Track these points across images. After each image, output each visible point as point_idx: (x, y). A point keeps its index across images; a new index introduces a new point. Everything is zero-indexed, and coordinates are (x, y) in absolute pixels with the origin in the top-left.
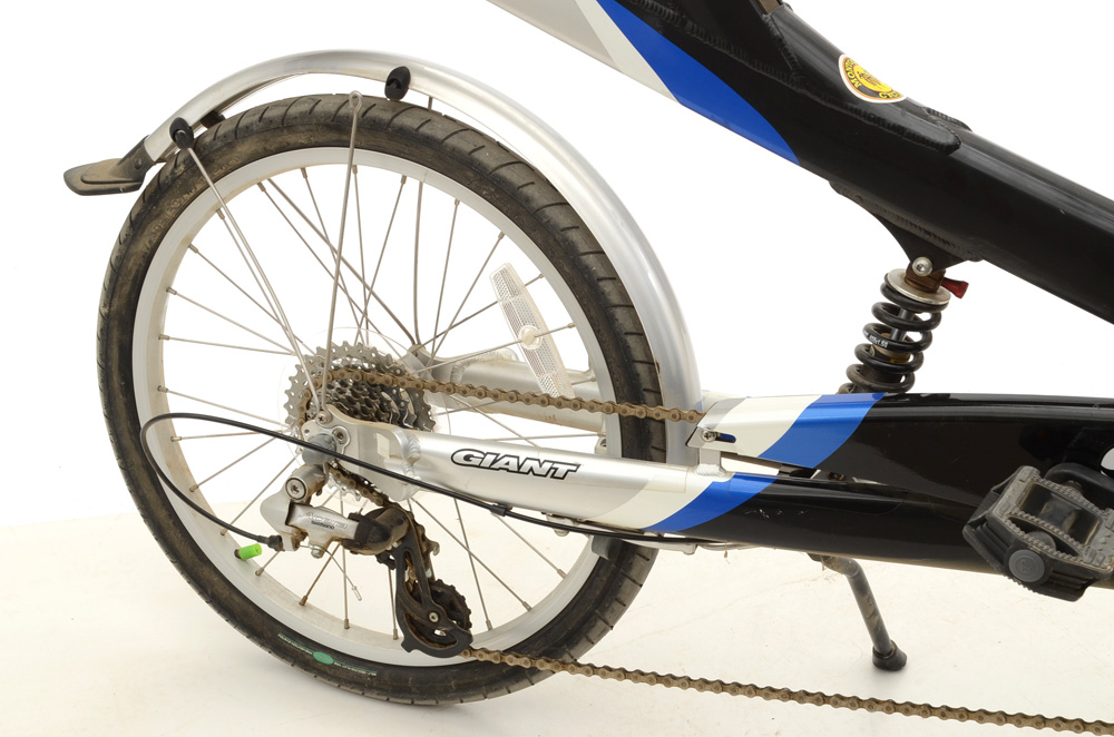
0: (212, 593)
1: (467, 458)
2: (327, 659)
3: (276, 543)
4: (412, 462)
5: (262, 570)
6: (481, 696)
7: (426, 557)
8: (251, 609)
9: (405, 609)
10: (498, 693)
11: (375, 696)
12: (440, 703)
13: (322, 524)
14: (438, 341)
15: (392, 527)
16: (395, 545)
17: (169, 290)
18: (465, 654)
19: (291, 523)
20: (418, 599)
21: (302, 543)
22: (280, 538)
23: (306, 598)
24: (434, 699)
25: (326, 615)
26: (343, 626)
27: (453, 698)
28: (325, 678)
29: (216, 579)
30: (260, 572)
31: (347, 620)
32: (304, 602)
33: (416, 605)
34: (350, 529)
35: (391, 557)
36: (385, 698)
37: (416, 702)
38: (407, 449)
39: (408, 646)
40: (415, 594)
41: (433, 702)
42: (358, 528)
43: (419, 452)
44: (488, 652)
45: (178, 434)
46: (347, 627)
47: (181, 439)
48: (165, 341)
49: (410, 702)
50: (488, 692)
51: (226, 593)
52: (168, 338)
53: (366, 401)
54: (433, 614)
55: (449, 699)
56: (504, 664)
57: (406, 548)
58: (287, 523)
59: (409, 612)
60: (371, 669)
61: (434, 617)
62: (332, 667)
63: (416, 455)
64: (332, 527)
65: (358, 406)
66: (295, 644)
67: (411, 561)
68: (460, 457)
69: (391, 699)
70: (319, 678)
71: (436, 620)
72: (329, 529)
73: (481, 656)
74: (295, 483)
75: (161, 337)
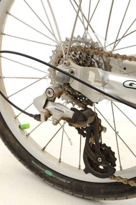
0: (8, 141)
1: (131, 84)
2: (50, 174)
3: (37, 117)
4: (104, 84)
5: (29, 134)
6: (114, 198)
7: (100, 133)
8: (22, 149)
9: (87, 155)
10: (122, 198)
11: (68, 192)
12: (95, 198)
13: (59, 110)
14: (117, 42)
15: (89, 116)
16: (88, 126)
17: (7, 13)
18: (111, 178)
19: (46, 108)
20: (94, 151)
21: (49, 119)
22: (40, 115)
23: (44, 148)
24: (93, 196)
25: (52, 156)
26: (58, 161)
27: (101, 198)
28: (48, 181)
29: (10, 135)
30: (28, 135)
31: (60, 159)
32: (43, 149)
33: (92, 153)
34: (71, 114)
35: (85, 132)
36: (72, 193)
37: (85, 197)
38: (103, 78)
39: (86, 171)
40: (93, 149)
41: (92, 198)
42: (74, 114)
43: (108, 80)
44: (122, 179)
45: (4, 76)
46: (60, 162)
47: (4, 78)
48: (3, 35)
49: (82, 196)
50: (117, 197)
51: (13, 141)
52: (5, 34)
53: (85, 61)
54: (100, 158)
55: (99, 198)
56: (128, 185)
57: (92, 128)
58: (44, 108)
59: (89, 156)
60: (68, 180)
61: (100, 160)
62: (51, 177)
63: (107, 82)
64: (63, 112)
65: (81, 62)
66: (38, 166)
67: (93, 134)
68: (127, 84)
69: (75, 194)
70: (45, 181)
71: (101, 161)
72: (61, 113)
73: (118, 180)
74: (50, 90)
75: (2, 34)
